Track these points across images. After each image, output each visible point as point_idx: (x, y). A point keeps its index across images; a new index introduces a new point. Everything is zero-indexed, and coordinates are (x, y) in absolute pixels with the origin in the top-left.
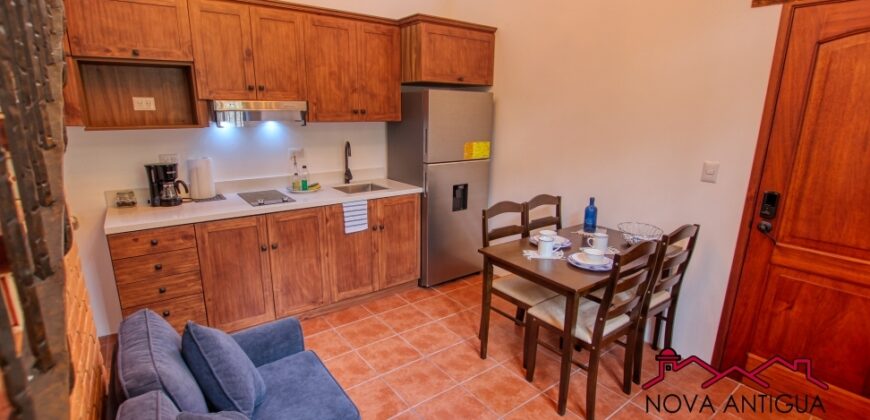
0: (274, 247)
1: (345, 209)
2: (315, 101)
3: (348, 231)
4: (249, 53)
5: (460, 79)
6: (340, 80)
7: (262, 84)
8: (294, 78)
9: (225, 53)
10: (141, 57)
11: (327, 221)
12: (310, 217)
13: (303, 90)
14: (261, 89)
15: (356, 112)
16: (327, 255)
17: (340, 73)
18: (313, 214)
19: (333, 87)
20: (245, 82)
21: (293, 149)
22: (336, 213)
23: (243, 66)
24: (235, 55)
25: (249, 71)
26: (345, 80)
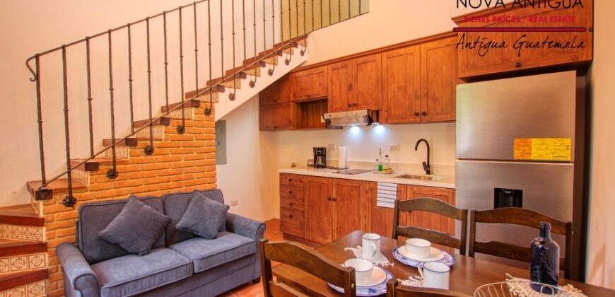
0: (335, 200)
1: (379, 187)
2: (386, 109)
3: (379, 204)
4: (351, 86)
5: (519, 65)
6: (406, 91)
7: (356, 102)
8: (374, 96)
9: (340, 88)
10: (311, 97)
11: (367, 192)
12: (356, 187)
13: (379, 102)
14: (355, 105)
15: (417, 114)
16: (365, 218)
17: (406, 86)
18: (358, 185)
19: (400, 97)
20: (348, 101)
21: (392, 144)
22: (372, 187)
23: (347, 94)
24: (345, 89)
25: (351, 95)
26: (410, 92)
